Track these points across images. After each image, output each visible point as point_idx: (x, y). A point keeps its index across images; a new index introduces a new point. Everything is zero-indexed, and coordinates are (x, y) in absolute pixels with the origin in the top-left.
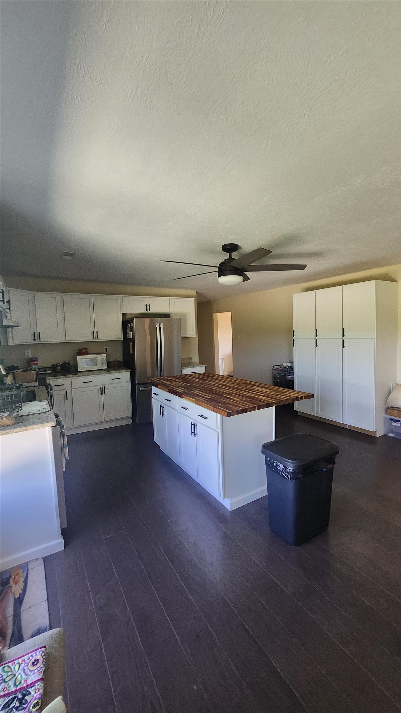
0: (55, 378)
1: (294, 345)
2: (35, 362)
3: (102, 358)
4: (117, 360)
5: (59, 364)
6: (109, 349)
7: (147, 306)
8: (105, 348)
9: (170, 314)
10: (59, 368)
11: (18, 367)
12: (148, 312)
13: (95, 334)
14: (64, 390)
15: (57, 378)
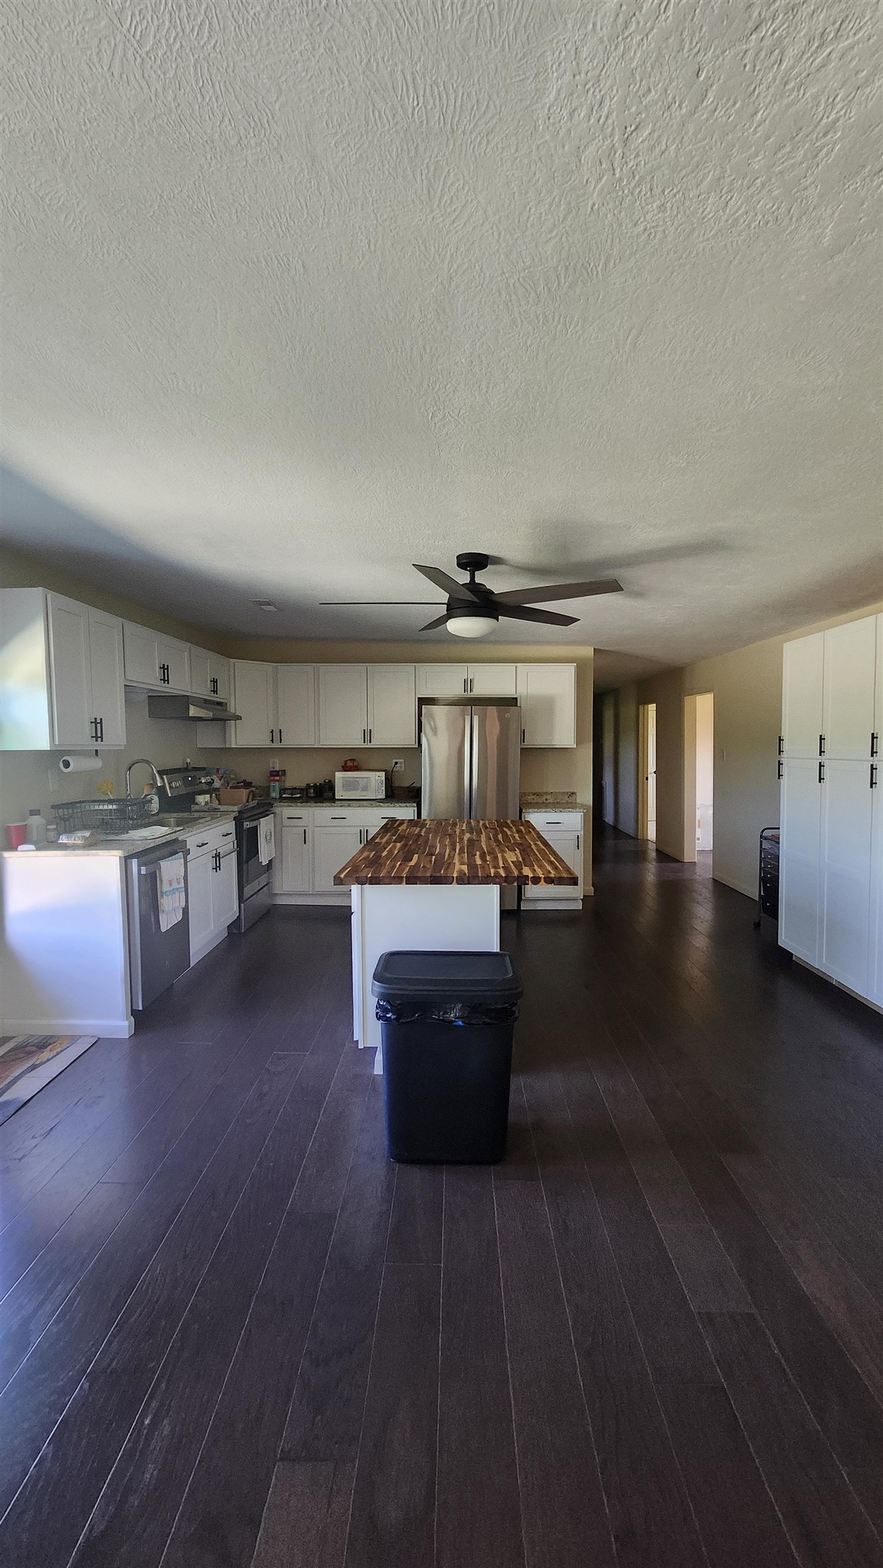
0: (288, 806)
1: (780, 776)
2: (276, 778)
3: (377, 778)
4: (414, 785)
5: (312, 785)
6: (401, 763)
7: (468, 684)
8: (395, 761)
9: (517, 698)
10: (312, 791)
11: (251, 783)
12: (469, 695)
13: (367, 735)
14: (302, 826)
15: (291, 806)
